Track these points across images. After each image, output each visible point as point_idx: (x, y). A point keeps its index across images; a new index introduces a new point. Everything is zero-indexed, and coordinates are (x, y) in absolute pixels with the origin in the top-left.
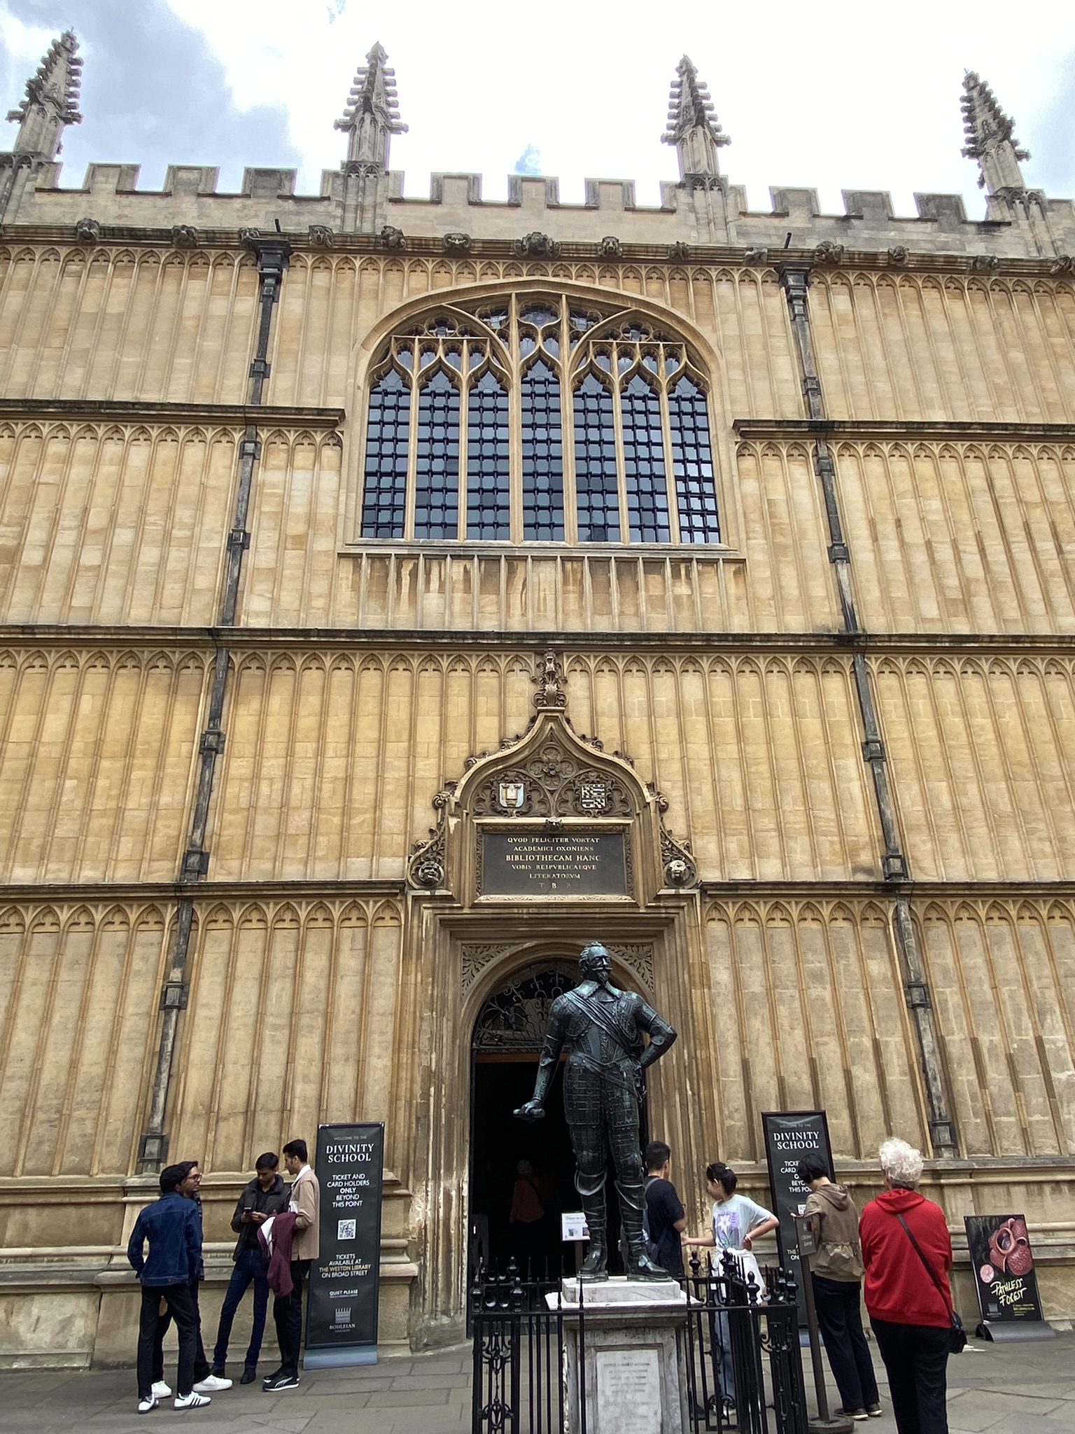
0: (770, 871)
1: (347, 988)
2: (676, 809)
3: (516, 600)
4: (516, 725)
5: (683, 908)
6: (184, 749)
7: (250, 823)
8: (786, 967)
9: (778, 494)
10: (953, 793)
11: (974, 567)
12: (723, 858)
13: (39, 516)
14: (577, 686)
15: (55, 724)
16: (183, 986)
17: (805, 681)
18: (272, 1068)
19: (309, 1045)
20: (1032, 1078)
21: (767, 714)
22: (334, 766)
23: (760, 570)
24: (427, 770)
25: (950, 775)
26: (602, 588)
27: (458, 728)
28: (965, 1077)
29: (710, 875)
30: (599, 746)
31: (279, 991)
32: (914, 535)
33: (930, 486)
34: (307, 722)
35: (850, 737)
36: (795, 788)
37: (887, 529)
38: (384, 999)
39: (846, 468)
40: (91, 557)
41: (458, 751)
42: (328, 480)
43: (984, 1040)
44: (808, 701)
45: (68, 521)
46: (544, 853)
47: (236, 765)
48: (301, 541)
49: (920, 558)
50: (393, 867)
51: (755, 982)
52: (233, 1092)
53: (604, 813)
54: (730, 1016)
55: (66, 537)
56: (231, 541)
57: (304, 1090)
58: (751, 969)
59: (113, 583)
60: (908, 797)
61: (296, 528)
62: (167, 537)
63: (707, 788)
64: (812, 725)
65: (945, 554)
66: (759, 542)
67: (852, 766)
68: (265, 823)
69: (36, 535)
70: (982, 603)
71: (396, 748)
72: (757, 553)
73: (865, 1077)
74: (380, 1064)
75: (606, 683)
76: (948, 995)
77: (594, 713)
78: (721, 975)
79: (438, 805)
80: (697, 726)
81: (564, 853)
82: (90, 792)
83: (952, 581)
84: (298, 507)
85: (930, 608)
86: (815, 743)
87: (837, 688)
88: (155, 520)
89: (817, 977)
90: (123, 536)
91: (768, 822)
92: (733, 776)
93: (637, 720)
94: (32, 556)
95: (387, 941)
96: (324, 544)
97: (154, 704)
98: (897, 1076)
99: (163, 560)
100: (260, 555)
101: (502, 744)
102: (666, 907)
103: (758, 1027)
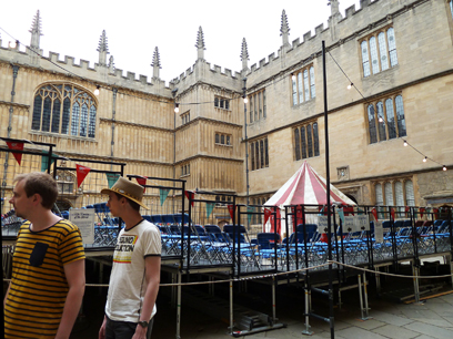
0: (93, 191)
9: (105, 131)
11: (132, 148)
12: (87, 189)
14: (68, 161)
23: (100, 145)
29: (85, 191)
32: (124, 141)
33: (129, 133)
36: (99, 179)
37: (121, 139)
44: (103, 166)
48: (21, 130)
49: (124, 145)
53: (71, 181)
56: (8, 128)
61: (20, 127)
66: (100, 140)
70: (132, 154)
77: (70, 166)
83: (128, 149)
84: (20, 123)
85: (124, 154)
91: (94, 184)
96: (25, 131)
100: (13, 132)
102: (78, 195)
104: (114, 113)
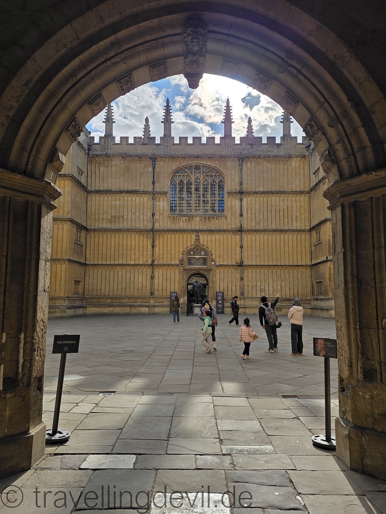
0: (225, 263)
1: (173, 277)
2: (214, 255)
3: (193, 224)
4: (193, 243)
5: (213, 268)
6: (150, 246)
7: (159, 256)
8: (226, 275)
9: (233, 205)
10: (252, 252)
11: (261, 217)
12: (219, 261)
13: (125, 210)
14: (201, 237)
15: (133, 243)
16: (153, 276)
17: (234, 236)
18: (164, 285)
19: (168, 283)
20: (254, 289)
21: (227, 241)
22: (169, 249)
23: (229, 219)
24: (181, 249)
25: (252, 250)
26: (205, 221)
27: (185, 244)
28: (246, 288)
29: (217, 264)
30: (204, 246)
31: (165, 277)
32: (253, 211)
33: (257, 203)
34: (165, 243)
35: (239, 245)
36: (230, 252)
37: (249, 210)
38: (177, 278)
39: (245, 200)
40: (134, 217)
41: (185, 247)
42: (166, 203)
43: (249, 284)
44: (233, 239)
45: (129, 211)
46: (196, 261)
47: (157, 249)
48: (162, 214)
49: (253, 216)
50: (177, 262)
51: (222, 277)
52: (160, 288)
53: (204, 255)
54: (218, 281)
55: (130, 214)
56: (152, 215)
57: (168, 288)
58: (221, 275)
59: (137, 221)
60: (245, 253)
61: (161, 212)
62: (143, 214)
63: (218, 252)
64: (233, 242)
65: (257, 215)
66: (229, 213)
67: (238, 249)
68: (161, 256)
69: (125, 213)
70: (262, 224)
71: (177, 246)
72: (229, 216)
73: (234, 288)
74: (177, 285)
75: (205, 236)
76: (245, 279)
77: (204, 241)
78: (218, 276)
79: (183, 254)
80: (218, 243)
81: (199, 261)
82: (139, 252)
83: (258, 220)
84: (161, 208)
85: (253, 224)
86: (234, 245)
87: (238, 237)
88: (141, 211)
89: (230, 276)
90: (137, 214)
91: (225, 257)
92: (222, 250)
93: (209, 242)
94: (125, 217)
95: (177, 271)
96: (166, 214)
97: (145, 240)
98: (238, 288)
99: (143, 218)
100: (156, 217)
101: (191, 246)
102: (211, 268)
103: (222, 282)
104: (241, 184)
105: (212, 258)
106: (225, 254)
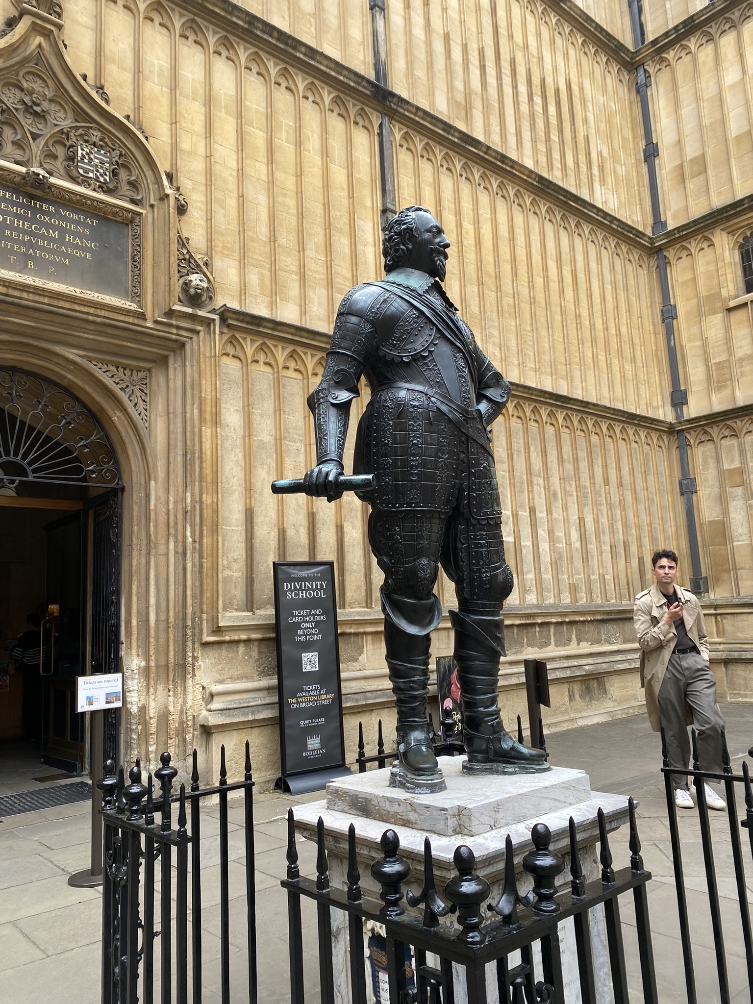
0: (289, 314)
2: (196, 215)
5: (198, 332)
11: (475, 80)
12: (243, 289)
14: (78, 6)
17: (338, 124)
21: (301, 143)
29: (231, 301)
30: (105, 95)
32: (437, 21)
35: (371, 200)
36: (318, 234)
44: (337, 147)
46: (19, 217)
51: (265, 431)
53: (107, 190)
54: (237, 462)
58: (262, 415)
63: (232, 202)
67: (369, 230)
75: (120, 20)
77: (101, 52)
78: (232, 417)
80: (227, 127)
81: (48, 226)
83: (460, 85)
87: (363, 143)
91: (290, 263)
92: (259, 199)
93: (155, 88)
102: (178, 327)
103: (264, 476)
105: (183, 243)
106: (286, 239)
